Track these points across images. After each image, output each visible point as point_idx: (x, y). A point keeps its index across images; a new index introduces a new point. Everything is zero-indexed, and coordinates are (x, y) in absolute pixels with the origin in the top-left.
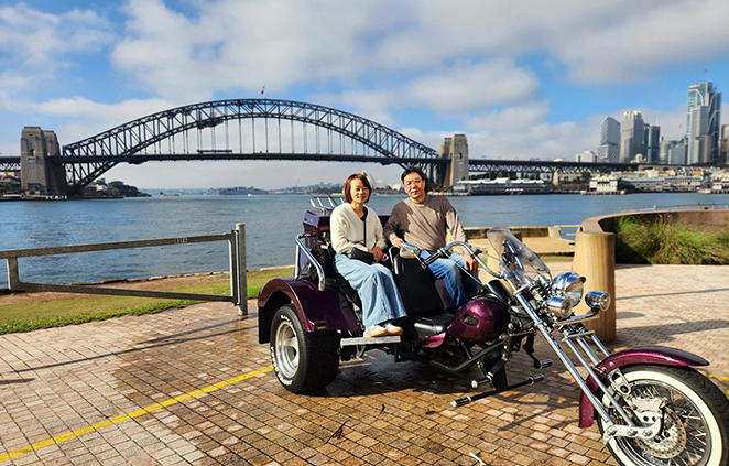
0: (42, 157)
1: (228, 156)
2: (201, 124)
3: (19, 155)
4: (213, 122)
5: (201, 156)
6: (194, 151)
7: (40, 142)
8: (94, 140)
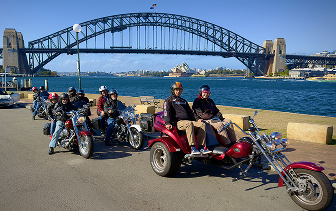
0: (16, 49)
1: (129, 51)
2: (113, 30)
3: (2, 47)
4: (121, 28)
5: (113, 51)
6: (108, 47)
7: (15, 39)
8: (48, 38)
